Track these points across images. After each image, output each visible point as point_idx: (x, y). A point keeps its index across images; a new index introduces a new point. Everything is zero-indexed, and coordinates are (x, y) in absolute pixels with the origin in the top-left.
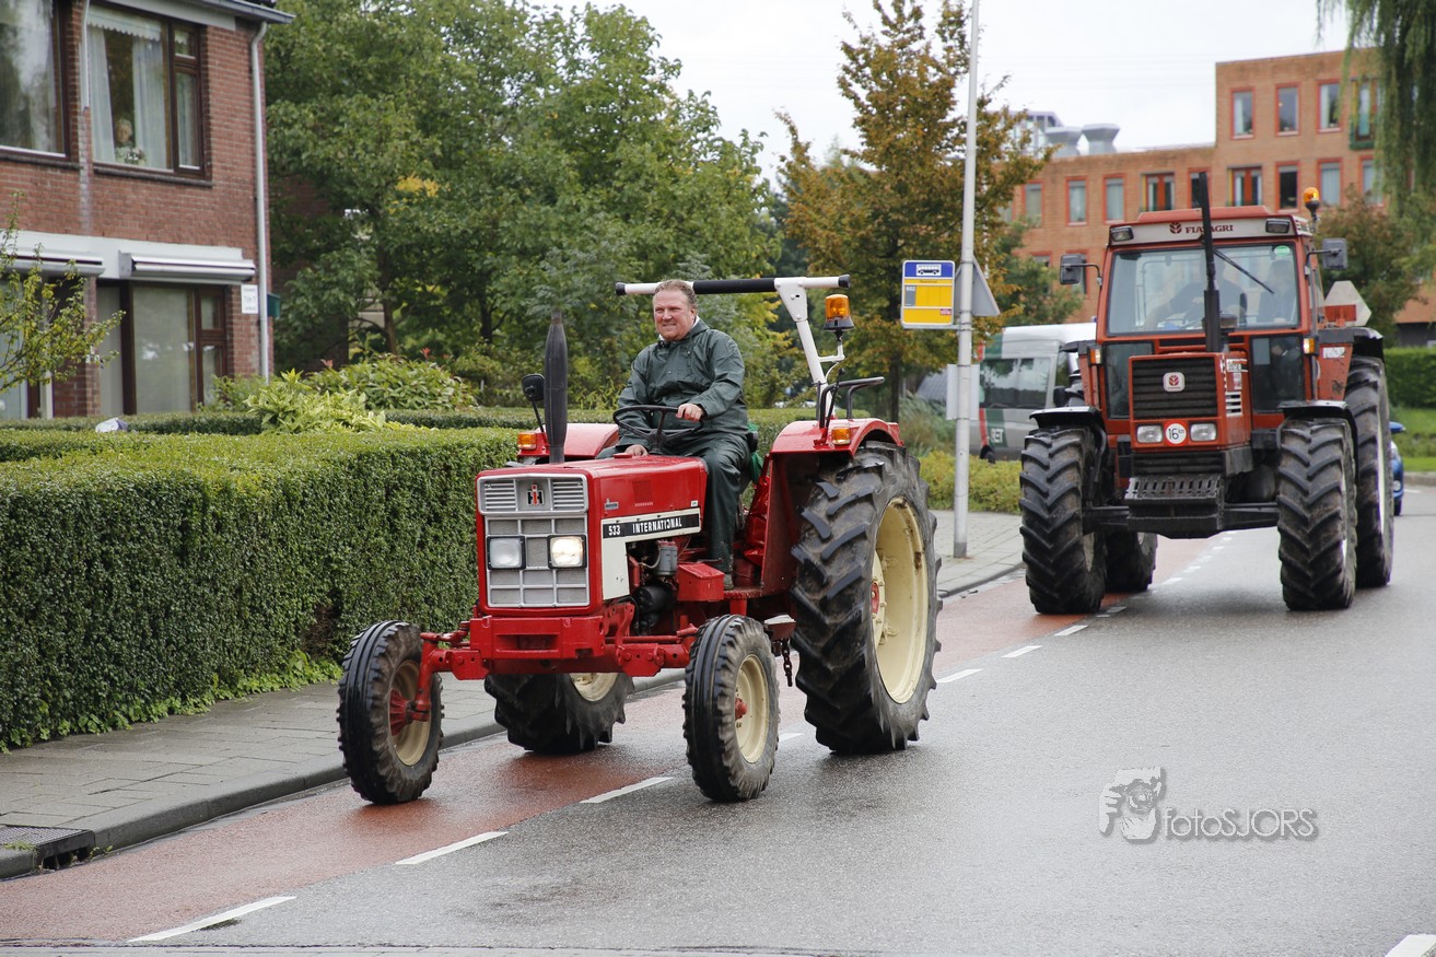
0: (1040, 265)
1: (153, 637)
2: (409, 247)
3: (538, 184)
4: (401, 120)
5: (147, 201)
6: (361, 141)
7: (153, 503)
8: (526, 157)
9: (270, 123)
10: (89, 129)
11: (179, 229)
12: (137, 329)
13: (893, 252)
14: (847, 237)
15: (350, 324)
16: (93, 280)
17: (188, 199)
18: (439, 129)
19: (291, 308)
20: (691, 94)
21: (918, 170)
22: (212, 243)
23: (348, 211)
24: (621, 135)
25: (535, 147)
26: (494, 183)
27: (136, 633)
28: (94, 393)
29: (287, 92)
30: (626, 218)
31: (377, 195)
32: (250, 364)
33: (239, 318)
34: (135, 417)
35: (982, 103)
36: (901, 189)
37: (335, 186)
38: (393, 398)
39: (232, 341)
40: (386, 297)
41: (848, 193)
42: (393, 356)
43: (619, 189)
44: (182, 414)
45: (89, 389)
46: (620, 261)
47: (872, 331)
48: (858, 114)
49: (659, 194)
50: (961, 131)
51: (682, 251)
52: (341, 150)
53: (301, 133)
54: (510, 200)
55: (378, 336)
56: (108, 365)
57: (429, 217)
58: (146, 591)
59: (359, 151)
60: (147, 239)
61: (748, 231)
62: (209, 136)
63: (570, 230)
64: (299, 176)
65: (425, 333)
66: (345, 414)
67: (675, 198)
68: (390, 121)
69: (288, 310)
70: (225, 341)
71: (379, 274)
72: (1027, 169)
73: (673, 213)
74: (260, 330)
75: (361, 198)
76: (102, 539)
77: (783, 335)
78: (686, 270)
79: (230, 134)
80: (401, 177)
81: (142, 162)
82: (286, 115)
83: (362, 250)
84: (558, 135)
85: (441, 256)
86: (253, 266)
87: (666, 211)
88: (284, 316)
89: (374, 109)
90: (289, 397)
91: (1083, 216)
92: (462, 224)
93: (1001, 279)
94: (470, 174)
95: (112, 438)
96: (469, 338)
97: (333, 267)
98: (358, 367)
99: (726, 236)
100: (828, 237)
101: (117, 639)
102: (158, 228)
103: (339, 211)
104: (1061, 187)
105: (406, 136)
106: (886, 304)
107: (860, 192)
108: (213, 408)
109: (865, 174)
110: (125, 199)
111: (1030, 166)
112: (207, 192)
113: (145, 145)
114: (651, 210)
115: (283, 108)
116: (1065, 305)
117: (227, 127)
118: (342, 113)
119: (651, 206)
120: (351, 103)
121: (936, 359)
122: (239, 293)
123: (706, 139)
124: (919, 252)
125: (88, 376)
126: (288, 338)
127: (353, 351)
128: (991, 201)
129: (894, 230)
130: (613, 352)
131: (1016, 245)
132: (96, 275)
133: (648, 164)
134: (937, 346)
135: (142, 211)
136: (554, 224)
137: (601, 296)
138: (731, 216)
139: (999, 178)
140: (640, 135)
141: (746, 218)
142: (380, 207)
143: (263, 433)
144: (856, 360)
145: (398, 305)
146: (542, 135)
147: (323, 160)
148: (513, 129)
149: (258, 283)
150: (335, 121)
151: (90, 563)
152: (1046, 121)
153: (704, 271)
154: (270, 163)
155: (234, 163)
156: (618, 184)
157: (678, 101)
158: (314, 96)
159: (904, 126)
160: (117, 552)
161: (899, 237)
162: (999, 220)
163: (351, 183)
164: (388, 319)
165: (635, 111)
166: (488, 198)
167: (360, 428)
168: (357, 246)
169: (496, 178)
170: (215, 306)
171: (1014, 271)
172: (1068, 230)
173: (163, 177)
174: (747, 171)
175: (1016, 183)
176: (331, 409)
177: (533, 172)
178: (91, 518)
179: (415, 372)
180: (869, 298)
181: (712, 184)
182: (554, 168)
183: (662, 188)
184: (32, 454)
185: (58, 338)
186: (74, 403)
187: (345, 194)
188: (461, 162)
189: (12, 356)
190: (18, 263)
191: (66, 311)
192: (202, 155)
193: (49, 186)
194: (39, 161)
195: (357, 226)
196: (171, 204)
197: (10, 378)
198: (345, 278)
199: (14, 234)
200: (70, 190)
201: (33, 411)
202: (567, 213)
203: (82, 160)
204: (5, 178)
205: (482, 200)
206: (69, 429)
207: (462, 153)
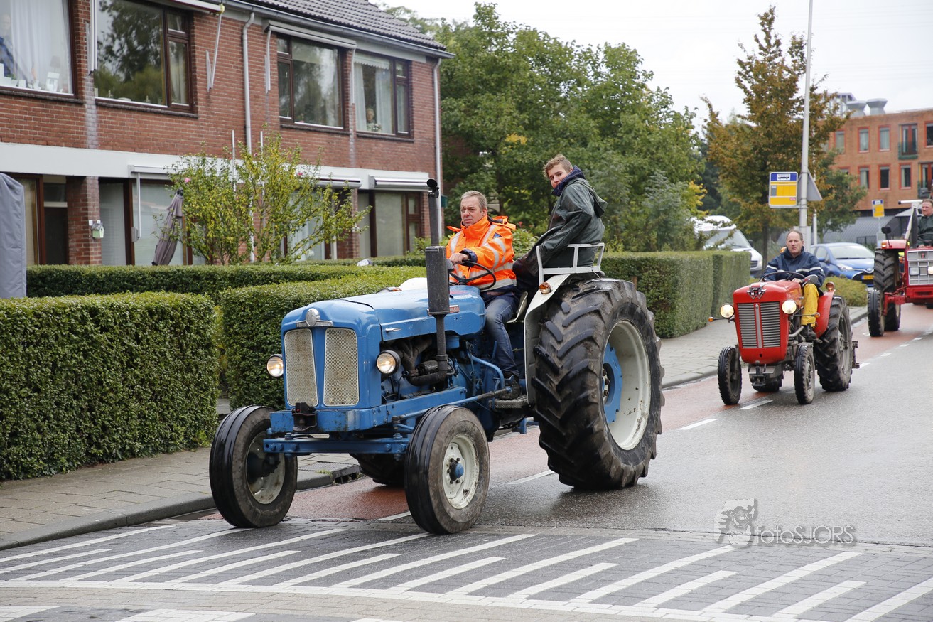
0: (843, 174)
2: (512, 170)
3: (578, 137)
4: (508, 105)
6: (488, 117)
8: (572, 124)
9: (442, 109)
10: (354, 114)
11: (398, 164)
12: (378, 214)
13: (764, 168)
14: (740, 161)
16: (356, 190)
17: (402, 149)
18: (527, 110)
19: (453, 203)
20: (659, 89)
21: (778, 125)
22: (414, 170)
23: (481, 153)
24: (621, 110)
25: (576, 118)
26: (555, 137)
28: (357, 246)
29: (451, 93)
30: (623, 153)
31: (496, 144)
34: (376, 259)
35: (813, 89)
36: (769, 135)
37: (475, 140)
39: (423, 220)
40: (500, 196)
41: (740, 138)
43: (621, 138)
44: (400, 257)
45: (354, 245)
46: (620, 175)
47: (753, 209)
48: (745, 97)
49: (642, 140)
50: (801, 104)
51: (653, 170)
52: (478, 122)
53: (458, 114)
56: (363, 233)
57: (522, 154)
59: (487, 122)
60: (382, 169)
61: (687, 159)
62: (412, 116)
63: (594, 159)
64: (457, 136)
65: (520, 215)
67: (650, 142)
68: (503, 106)
69: (452, 204)
70: (420, 220)
71: (497, 184)
72: (837, 123)
73: (648, 150)
75: (488, 146)
77: (705, 212)
78: (654, 179)
79: (423, 115)
80: (508, 135)
81: (380, 130)
82: (450, 105)
83: (489, 173)
84: (589, 111)
85: (528, 175)
87: (644, 149)
88: (450, 206)
89: (495, 100)
91: (867, 147)
93: (823, 181)
94: (543, 133)
95: (365, 269)
96: (543, 216)
99: (676, 162)
100: (730, 161)
102: (388, 163)
103: (476, 153)
104: (855, 133)
105: (511, 114)
106: (761, 195)
107: (747, 137)
108: (415, 254)
109: (750, 127)
110: (371, 149)
112: (411, 145)
113: (381, 122)
114: (637, 149)
115: (450, 101)
116: (857, 195)
117: (421, 112)
118: (479, 103)
119: (636, 147)
120: (483, 98)
121: (787, 224)
123: (666, 112)
124: (778, 168)
125: (354, 238)
126: (451, 217)
128: (817, 140)
129: (765, 157)
130: (616, 222)
131: (830, 164)
132: (357, 188)
133: (636, 125)
134: (788, 217)
135: (380, 155)
136: (586, 157)
137: (609, 194)
138: (678, 151)
139: (822, 128)
140: (631, 111)
141: (686, 152)
144: (745, 225)
145: (506, 200)
146: (580, 111)
147: (469, 127)
148: (565, 109)
150: (475, 107)
152: (847, 98)
153: (665, 180)
154: (443, 129)
155: (425, 130)
156: (620, 135)
157: (652, 92)
158: (465, 95)
159: (771, 102)
161: (768, 160)
162: (822, 150)
163: (483, 138)
164: (501, 207)
165: (629, 98)
166: (552, 144)
168: (486, 170)
169: (556, 134)
170: (415, 202)
171: (830, 177)
172: (859, 155)
173: (390, 138)
174: (688, 128)
175: (831, 131)
177: (575, 130)
180: (751, 193)
181: (669, 135)
182: (586, 128)
183: (643, 137)
184: (327, 277)
185: (340, 220)
186: (347, 252)
187: (480, 144)
188: (538, 127)
189: (318, 229)
190: (321, 182)
191: (344, 206)
192: (409, 126)
193: (335, 144)
194: (330, 131)
195: (486, 160)
196: (393, 151)
197: (316, 240)
198: (480, 187)
199: (319, 168)
200: (345, 145)
201: (328, 256)
202: (593, 151)
203: (351, 130)
204: (314, 140)
205: (549, 146)
206: (344, 264)
207: (539, 122)
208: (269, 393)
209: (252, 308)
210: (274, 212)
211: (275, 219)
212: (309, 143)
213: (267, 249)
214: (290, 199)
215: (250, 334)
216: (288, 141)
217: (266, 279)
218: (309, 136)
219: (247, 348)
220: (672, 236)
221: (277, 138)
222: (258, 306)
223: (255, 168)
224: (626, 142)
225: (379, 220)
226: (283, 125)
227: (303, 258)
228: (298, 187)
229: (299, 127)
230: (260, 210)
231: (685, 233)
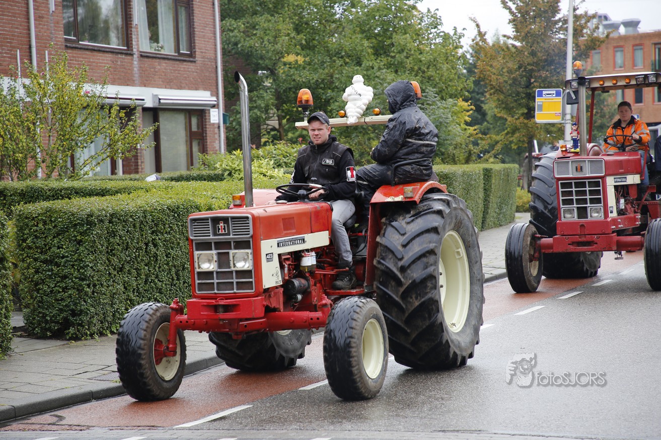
1: (177, 280)
2: (290, 89)
3: (353, 56)
4: (285, 26)
5: (165, 69)
6: (267, 38)
7: (176, 215)
8: (347, 44)
9: (223, 30)
10: (138, 35)
11: (181, 83)
12: (161, 132)
13: (529, 85)
14: (506, 78)
15: (262, 127)
16: (141, 108)
17: (184, 68)
18: (304, 31)
19: (234, 120)
20: (429, 10)
21: (542, 44)
22: (197, 89)
23: (260, 72)
24: (394, 31)
25: (351, 38)
26: (330, 56)
27: (169, 278)
28: (142, 162)
29: (231, 14)
30: (396, 72)
31: (274, 64)
32: (215, 147)
33: (210, 125)
34: (163, 174)
35: (575, 10)
36: (533, 54)
37: (254, 60)
38: (285, 162)
39: (206, 136)
40: (279, 113)
41: (506, 57)
42: (284, 142)
43: (394, 57)
44: (184, 172)
45: (139, 161)
47: (519, 124)
48: (511, 17)
49: (413, 59)
50: (564, 24)
51: (424, 88)
52: (257, 42)
53: (238, 35)
54: (340, 64)
55: (276, 132)
56: (148, 150)
57: (300, 74)
58: (173, 257)
59: (266, 42)
60: (166, 88)
61: (456, 77)
62: (194, 37)
64: (237, 56)
66: (264, 171)
67: (421, 61)
68: (280, 28)
69: (233, 121)
70: (203, 136)
71: (276, 102)
73: (420, 69)
74: (219, 131)
75: (267, 66)
76: (152, 233)
77: (473, 128)
79: (204, 36)
80: (286, 55)
81: (162, 50)
82: (230, 26)
83: (268, 91)
84: (362, 32)
86: (216, 99)
88: (231, 123)
89: (273, 21)
90: (237, 163)
91: (622, 65)
92: (316, 77)
94: (319, 53)
95: (155, 184)
97: (254, 99)
98: (267, 148)
99: (445, 80)
100: (497, 78)
101: (160, 281)
102: (171, 82)
103: (256, 72)
104: (611, 51)
105: (288, 35)
106: (526, 111)
107: (512, 56)
108: (199, 169)
109: (513, 46)
110: (155, 68)
111: (598, 41)
112: (193, 64)
113: (164, 43)
114: (409, 68)
115: (229, 22)
117: (202, 32)
118: (257, 24)
119: (408, 66)
120: (261, 19)
122: (209, 113)
123: (436, 32)
124: (542, 85)
125: (139, 154)
126: (233, 134)
127: (263, 140)
129: (530, 75)
132: (142, 106)
133: (408, 45)
134: (552, 131)
135: (163, 74)
138: (448, 69)
139: (583, 47)
140: (403, 31)
141: (455, 70)
142: (276, 70)
143: (225, 180)
144: (511, 139)
145: (284, 117)
146: (354, 32)
147: (249, 47)
148: (340, 30)
149: (218, 108)
150: (254, 28)
151: (147, 244)
152: (603, 18)
154: (223, 49)
155: (206, 50)
156: (393, 54)
157: (422, 13)
158: (244, 16)
159: (534, 22)
160: (159, 239)
161: (532, 77)
163: (262, 58)
164: (280, 124)
165: (401, 19)
166: (328, 64)
167: (271, 177)
168: (266, 89)
169: (332, 54)
170: (198, 119)
173: (173, 57)
174: (457, 47)
175: (591, 50)
176: (257, 168)
177: (350, 50)
178: (147, 223)
179: (295, 150)
180: (517, 110)
181: (439, 54)
182: (361, 48)
183: (414, 56)
184: (117, 192)
185: (127, 136)
186: (133, 168)
187: (259, 64)
188: (315, 47)
189: (105, 146)
190: (108, 101)
191: (131, 123)
192: (191, 46)
193: (119, 63)
194: (114, 51)
195: (265, 79)
196: (176, 70)
197: (104, 156)
198: (260, 105)
199: (105, 86)
200: (129, 64)
201: (113, 172)
202: (367, 70)
203: (134, 50)
204: (99, 59)
205: (325, 65)
206: (131, 180)
207: (315, 42)
208: (63, 306)
209: (45, 223)
210: (62, 129)
211: (63, 136)
212: (94, 62)
213: (55, 165)
214: (78, 116)
215: (43, 248)
216: (73, 60)
217: (57, 194)
218: (94, 56)
219: (41, 262)
220: (443, 150)
221: (64, 57)
222: (51, 220)
223: (43, 86)
224: (398, 62)
225: (163, 138)
226: (68, 45)
227: (91, 174)
228: (85, 105)
229: (84, 47)
230: (48, 128)
231: (455, 148)
